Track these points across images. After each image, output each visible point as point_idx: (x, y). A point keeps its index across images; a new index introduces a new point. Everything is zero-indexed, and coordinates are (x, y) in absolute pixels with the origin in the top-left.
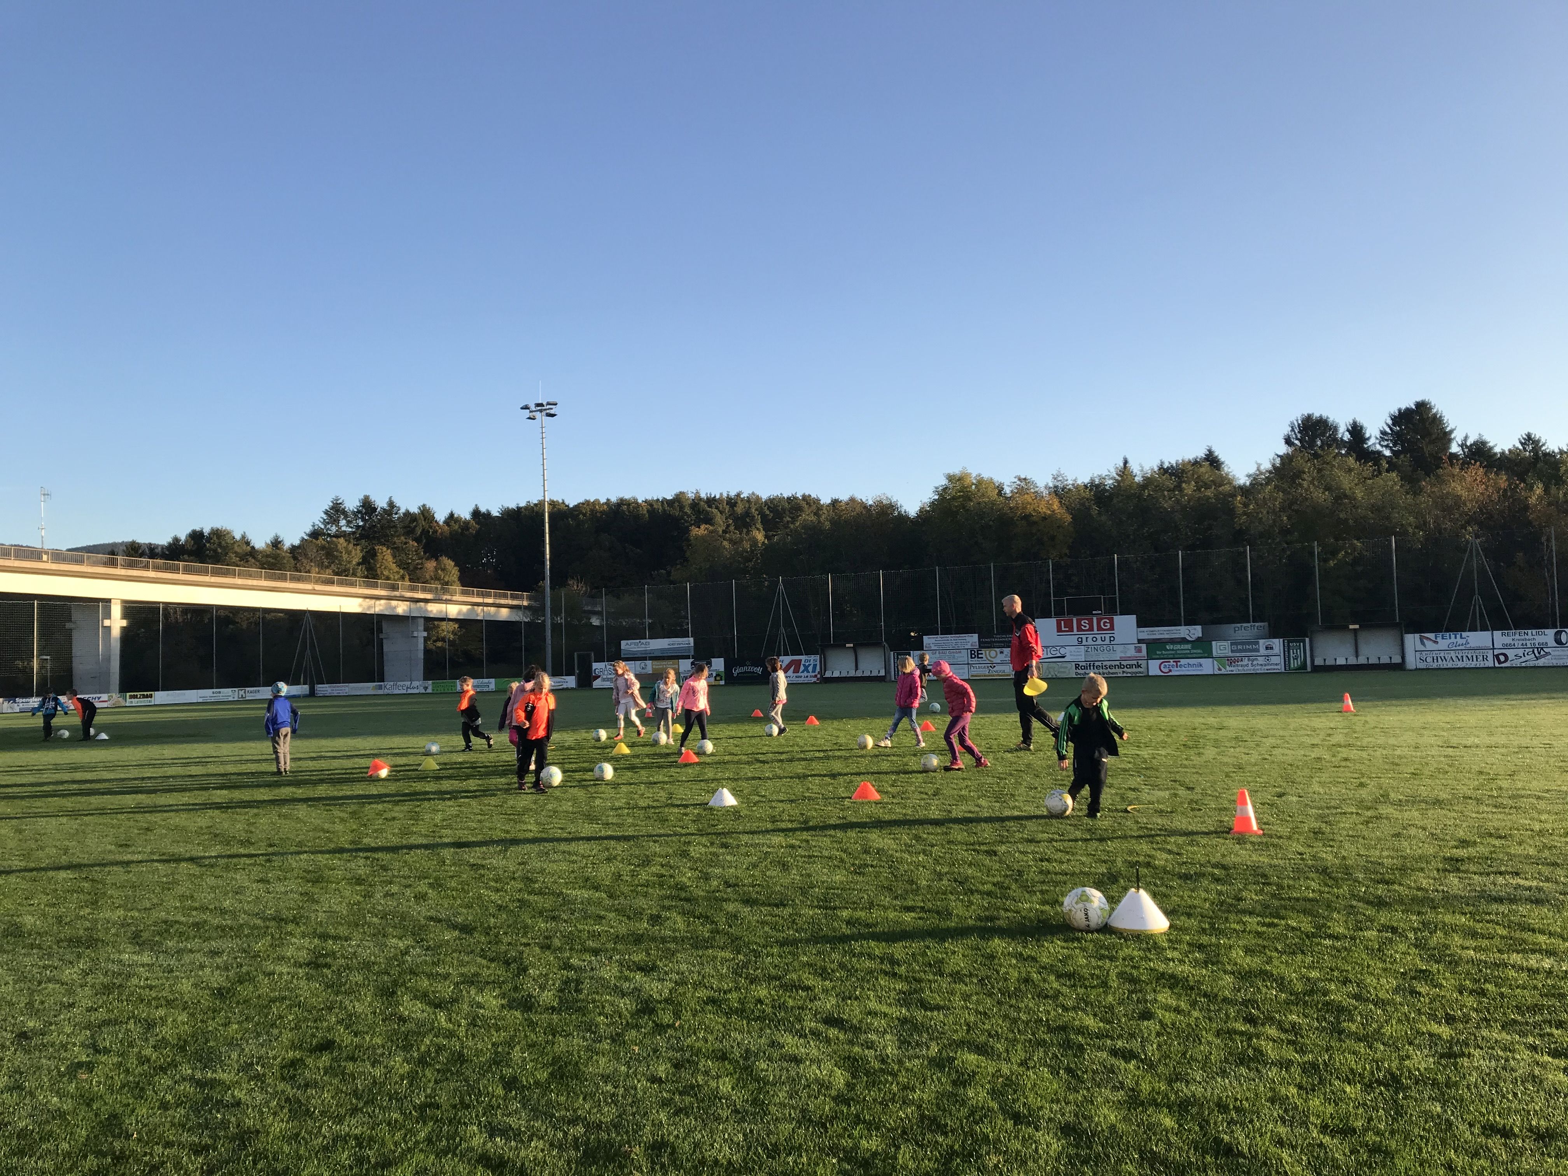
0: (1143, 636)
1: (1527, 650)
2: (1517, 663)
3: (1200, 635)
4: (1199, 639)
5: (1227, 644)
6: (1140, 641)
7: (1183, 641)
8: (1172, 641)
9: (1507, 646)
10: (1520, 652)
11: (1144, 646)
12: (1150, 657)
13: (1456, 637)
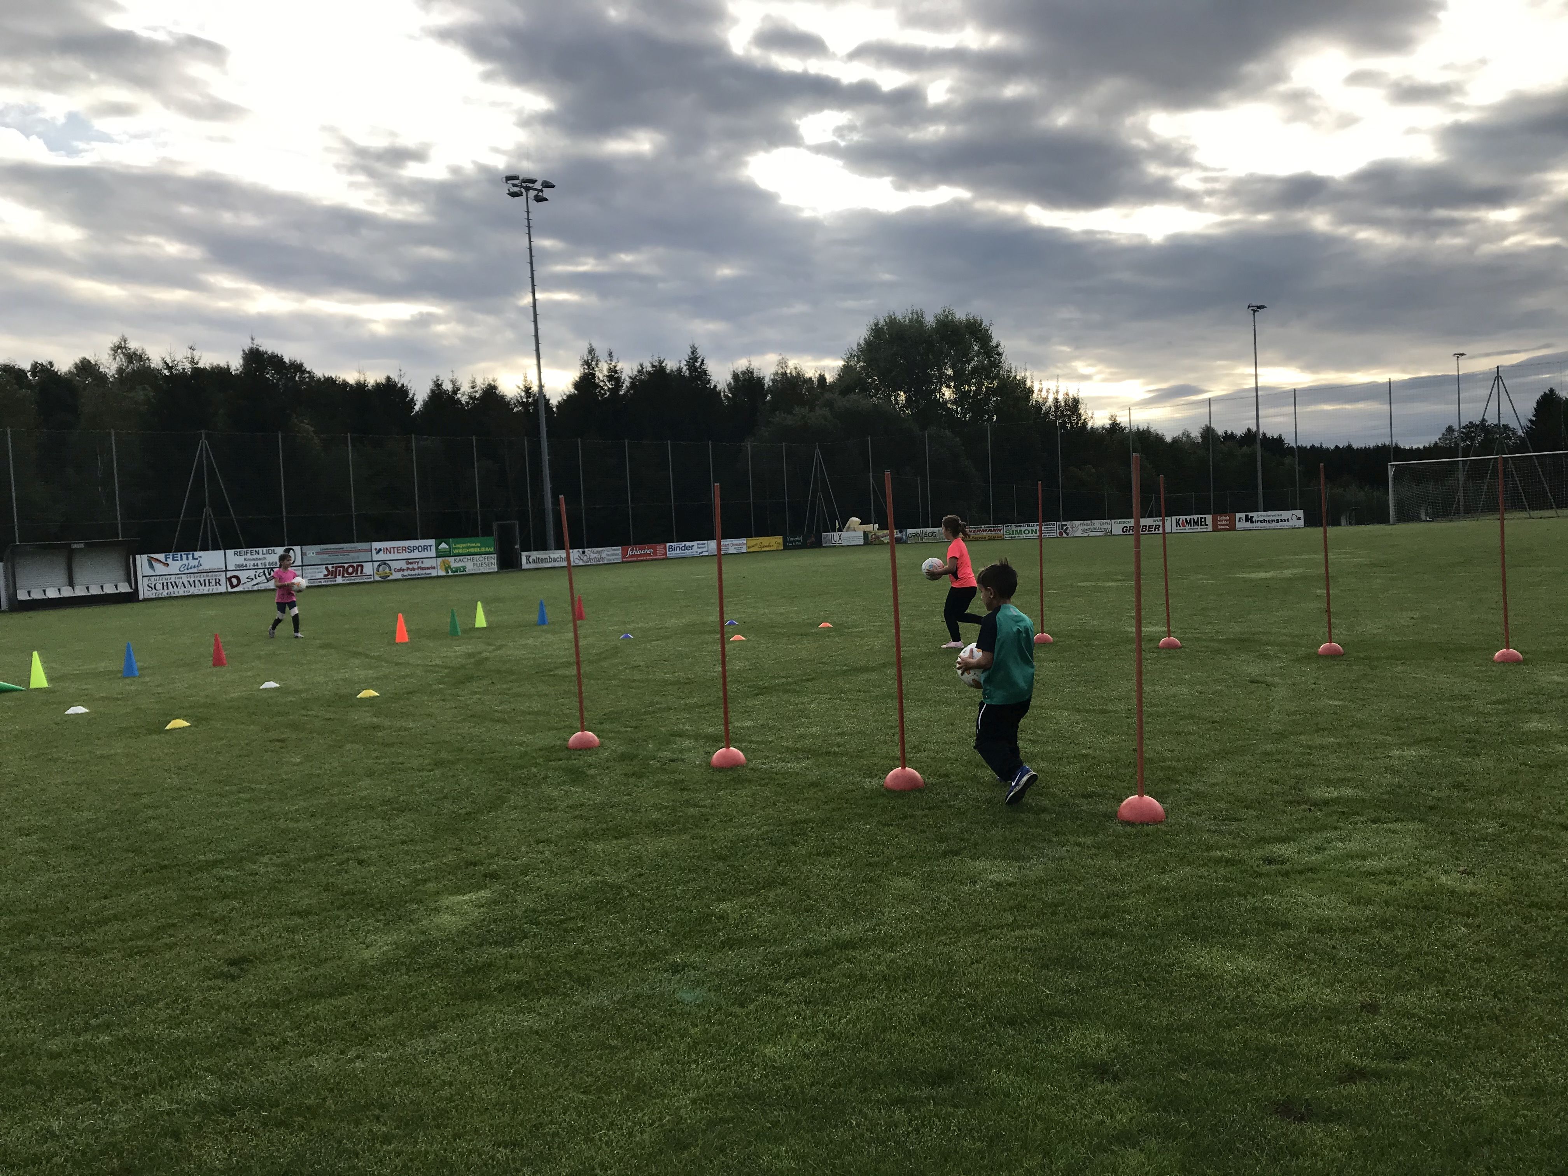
1: (259, 571)
2: (248, 586)
9: (241, 568)
10: (252, 573)
13: (187, 559)
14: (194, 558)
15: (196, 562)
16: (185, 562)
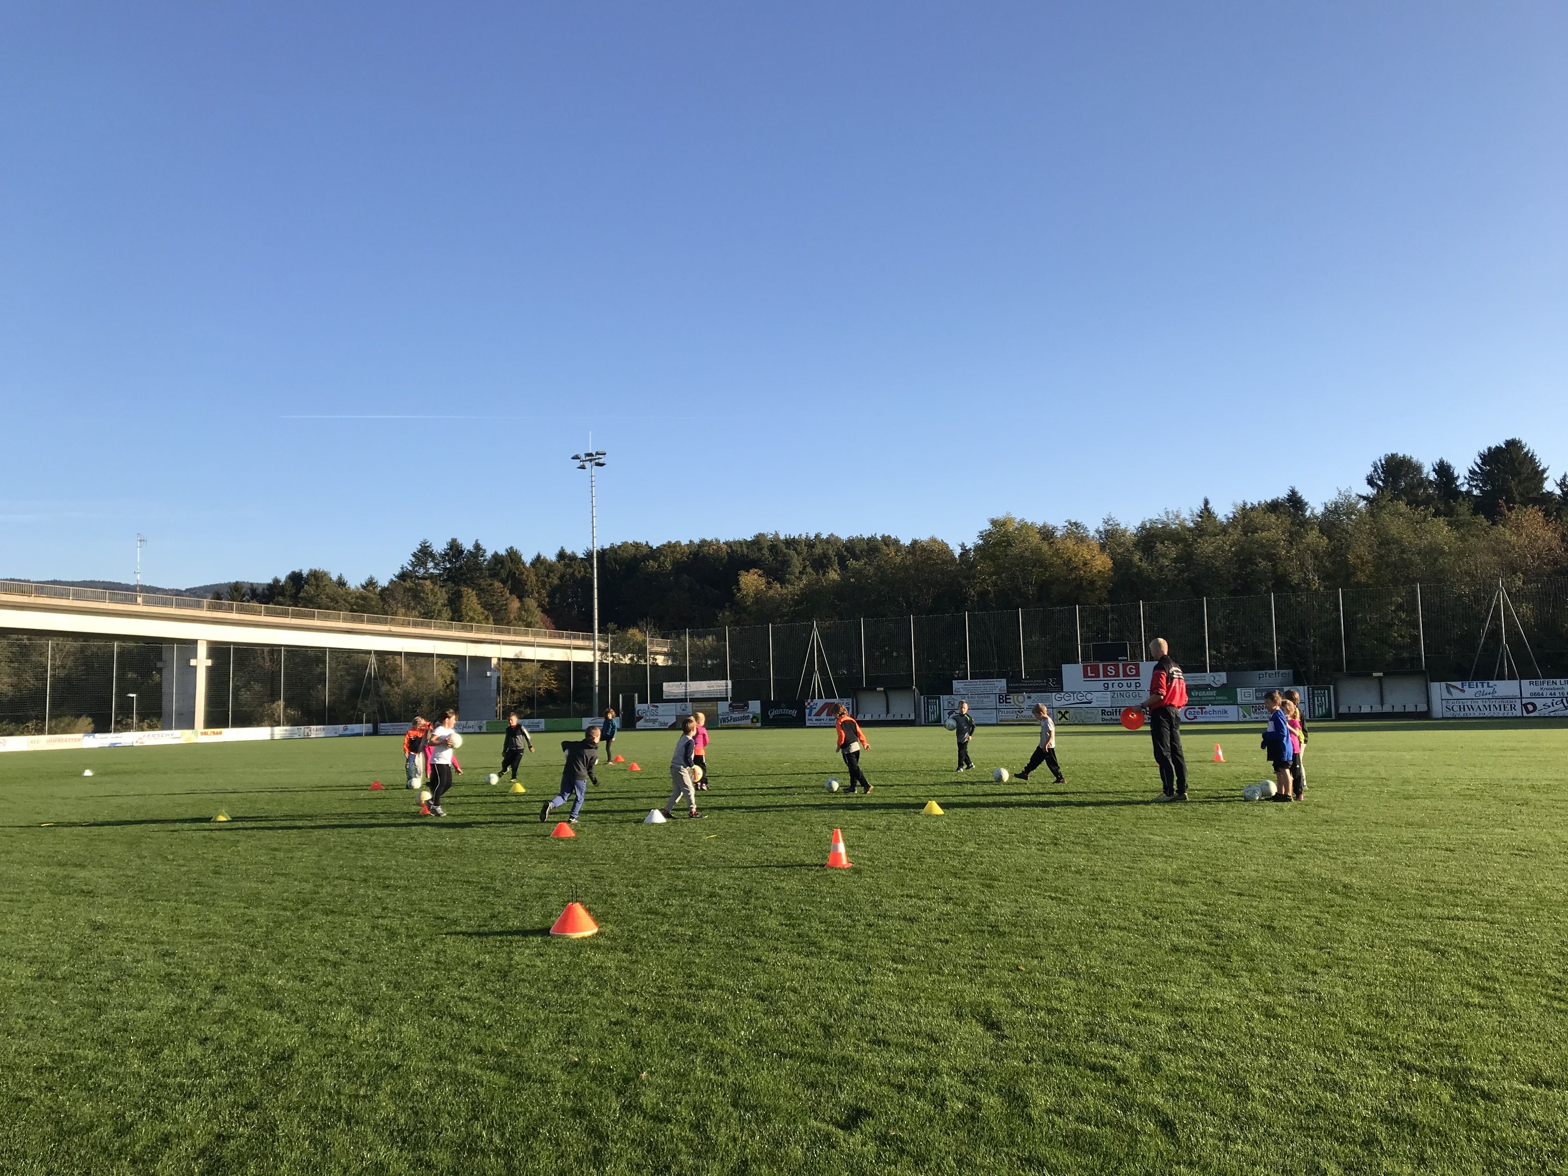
1: (1556, 700)
2: (1545, 712)
3: (1225, 682)
4: (1223, 686)
5: (1252, 691)
7: (1209, 687)
8: (1198, 688)
9: (1535, 695)
10: (1549, 702)
13: (1483, 686)
14: (1488, 686)
15: (1491, 690)
16: (1480, 688)
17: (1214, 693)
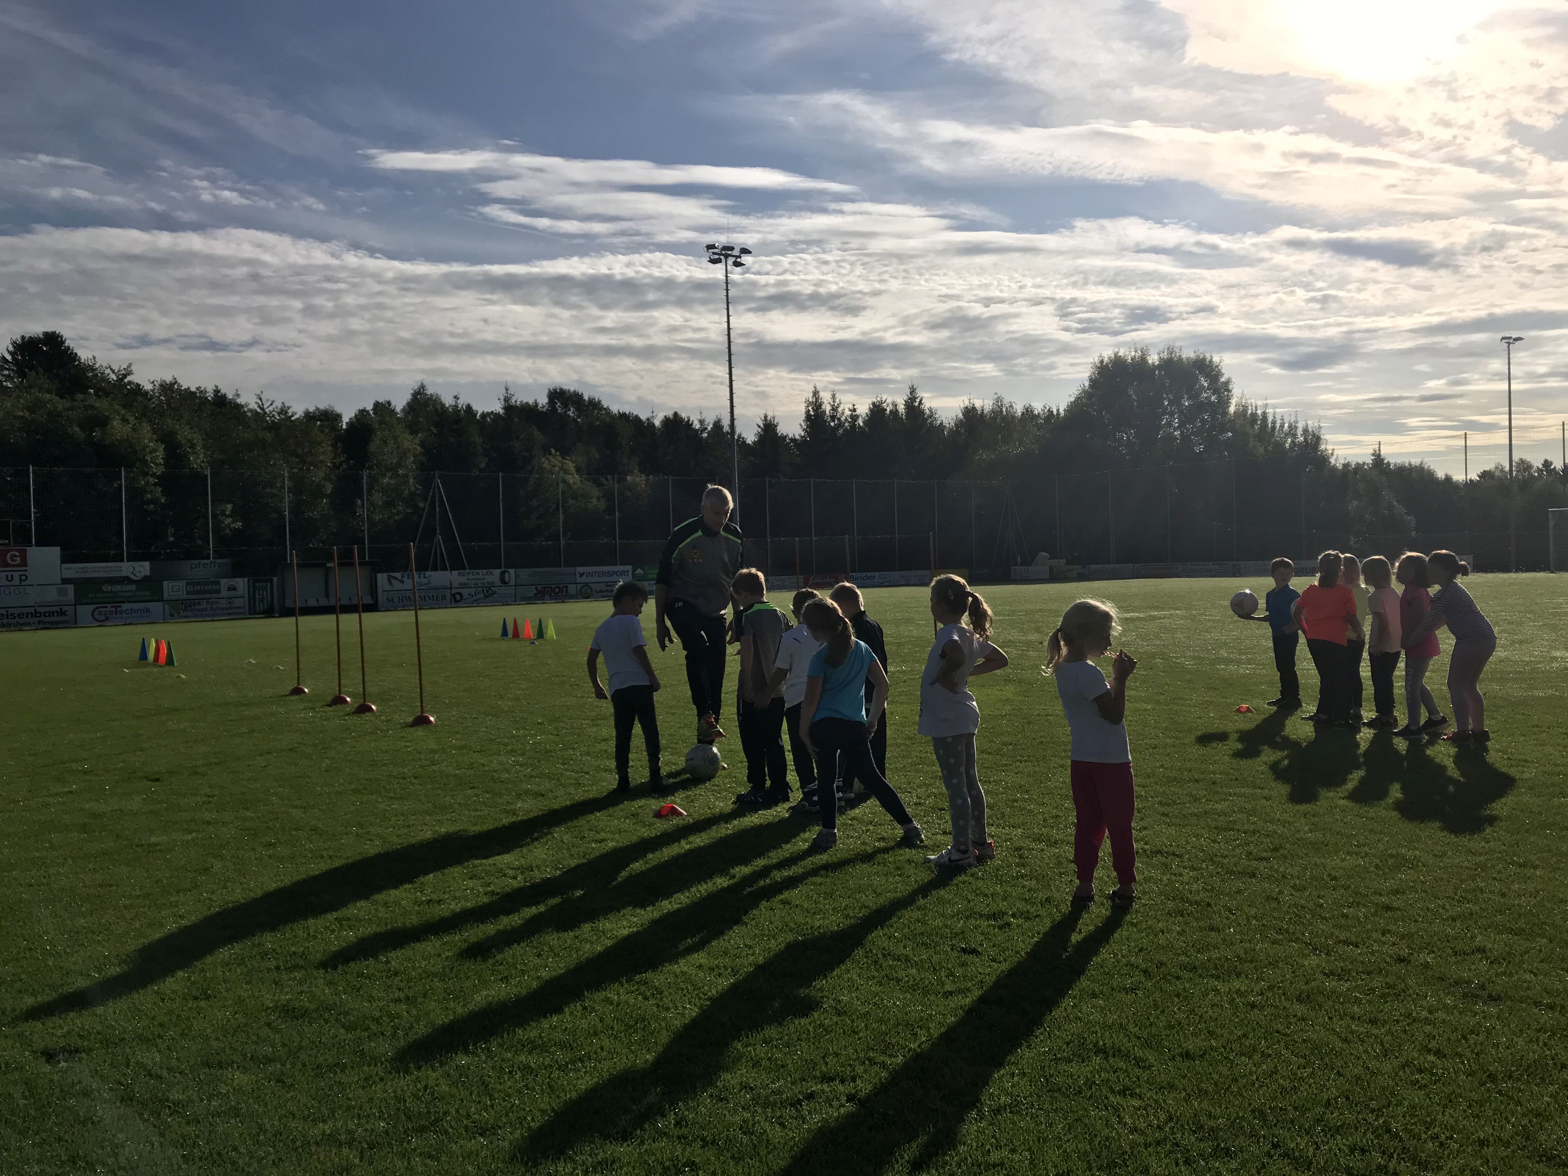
0: (68, 574)
1: (479, 589)
2: (469, 602)
3: (148, 573)
4: (146, 579)
5: (182, 584)
6: (65, 581)
7: (127, 580)
8: (111, 581)
9: (463, 586)
10: (473, 591)
11: (71, 588)
12: (79, 601)
13: (420, 577)
14: (425, 577)
15: (426, 581)
17: (134, 587)
